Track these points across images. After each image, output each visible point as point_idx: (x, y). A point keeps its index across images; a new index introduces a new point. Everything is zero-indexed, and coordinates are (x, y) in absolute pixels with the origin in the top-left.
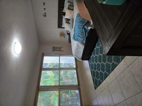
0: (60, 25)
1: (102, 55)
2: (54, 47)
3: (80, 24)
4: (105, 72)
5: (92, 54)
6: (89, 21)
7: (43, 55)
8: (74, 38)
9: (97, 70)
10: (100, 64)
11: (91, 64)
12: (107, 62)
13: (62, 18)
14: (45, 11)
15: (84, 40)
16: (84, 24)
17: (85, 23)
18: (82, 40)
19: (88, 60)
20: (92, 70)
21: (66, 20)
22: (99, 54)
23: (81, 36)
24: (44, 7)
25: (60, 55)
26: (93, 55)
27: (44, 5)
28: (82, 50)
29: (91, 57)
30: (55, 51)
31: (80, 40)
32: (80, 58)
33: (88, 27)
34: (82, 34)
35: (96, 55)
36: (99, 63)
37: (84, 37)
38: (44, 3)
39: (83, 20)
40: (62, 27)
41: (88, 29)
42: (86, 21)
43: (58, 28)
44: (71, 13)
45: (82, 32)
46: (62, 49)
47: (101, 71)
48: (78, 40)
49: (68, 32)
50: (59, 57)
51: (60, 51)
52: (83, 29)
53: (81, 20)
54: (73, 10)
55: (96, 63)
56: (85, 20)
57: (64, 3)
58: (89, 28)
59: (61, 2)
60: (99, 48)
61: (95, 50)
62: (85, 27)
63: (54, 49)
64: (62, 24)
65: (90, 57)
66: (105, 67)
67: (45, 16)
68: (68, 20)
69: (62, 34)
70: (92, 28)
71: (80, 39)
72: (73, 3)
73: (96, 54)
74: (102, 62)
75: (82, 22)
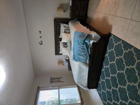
0: (57, 52)
1: (116, 75)
2: (52, 78)
3: (80, 39)
4: (130, 100)
5: (100, 78)
6: (90, 34)
7: (38, 89)
8: (75, 58)
9: (113, 101)
10: (117, 89)
11: (101, 93)
12: (128, 83)
13: (59, 44)
14: (42, 39)
15: (87, 59)
16: (84, 39)
17: (86, 37)
18: (84, 58)
19: (97, 88)
20: (105, 102)
21: (63, 45)
22: (111, 75)
23: (83, 54)
24: (41, 35)
25: (59, 87)
26: (101, 80)
27: (40, 33)
28: (86, 74)
29: (100, 82)
30: (53, 83)
31: (82, 59)
32: (85, 86)
33: (89, 41)
34: (83, 51)
35: (106, 78)
36: (115, 88)
37: (86, 55)
38: (40, 31)
39: (83, 34)
40: (60, 53)
41: (90, 44)
42: (87, 35)
43: (56, 55)
44: (67, 36)
45: (83, 49)
46: (61, 80)
47: (120, 101)
48: (80, 60)
49: (67, 59)
50: (58, 90)
51: (59, 81)
52: (83, 44)
53: (80, 35)
54: (70, 33)
55: (109, 90)
56: (85, 34)
57: (60, 29)
58: (91, 42)
59: (57, 29)
60: (109, 66)
61: (103, 71)
62: (86, 42)
63: (52, 80)
64: (59, 50)
65: (98, 83)
66: (126, 93)
67: (41, 44)
68: (65, 44)
69: (60, 62)
70: (96, 42)
71: (82, 57)
72: (69, 27)
73: (107, 76)
74: (119, 86)
75: (81, 36)
